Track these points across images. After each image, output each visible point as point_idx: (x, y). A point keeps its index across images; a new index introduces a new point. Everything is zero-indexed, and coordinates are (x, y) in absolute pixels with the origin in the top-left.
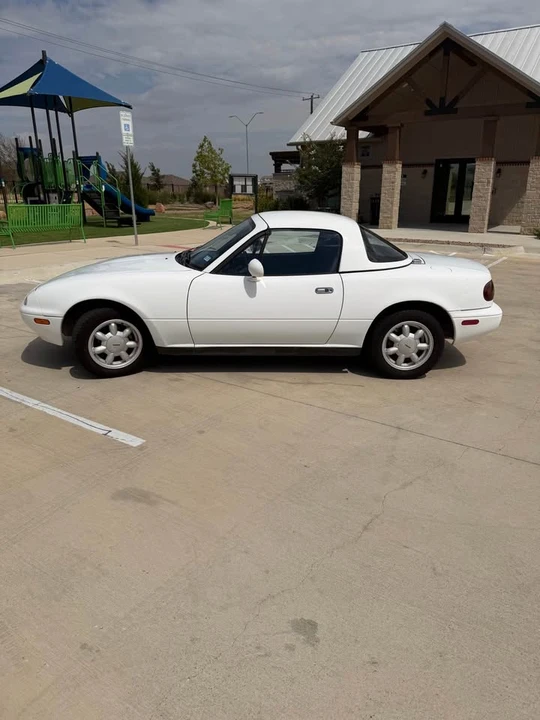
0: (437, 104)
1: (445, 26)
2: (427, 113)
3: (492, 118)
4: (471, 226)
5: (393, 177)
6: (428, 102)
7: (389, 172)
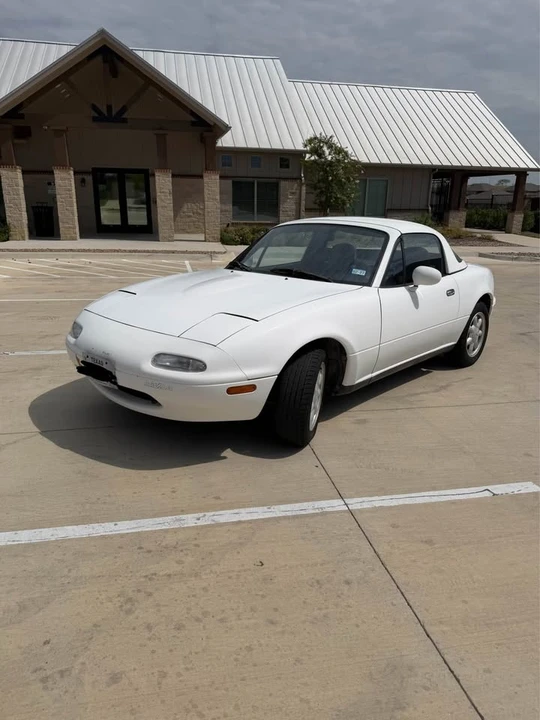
0: (104, 110)
1: (102, 32)
2: (95, 119)
3: (161, 132)
4: (161, 235)
5: (65, 184)
6: (94, 108)
7: (61, 179)
